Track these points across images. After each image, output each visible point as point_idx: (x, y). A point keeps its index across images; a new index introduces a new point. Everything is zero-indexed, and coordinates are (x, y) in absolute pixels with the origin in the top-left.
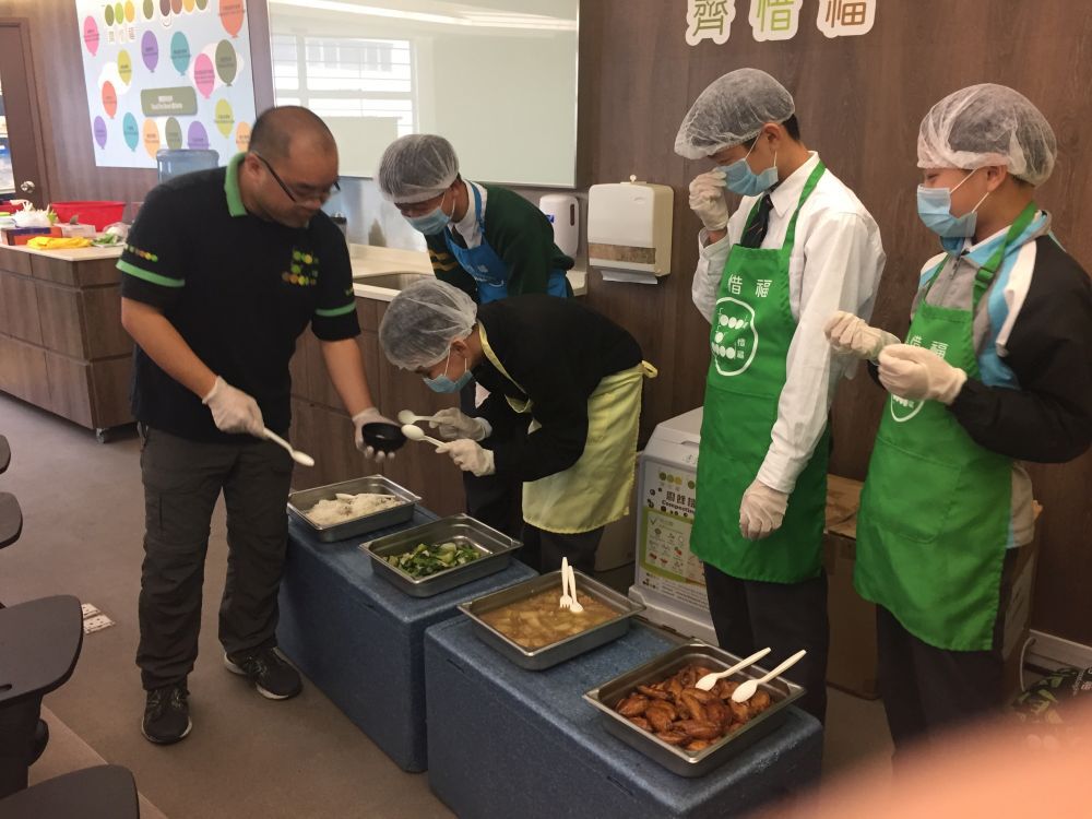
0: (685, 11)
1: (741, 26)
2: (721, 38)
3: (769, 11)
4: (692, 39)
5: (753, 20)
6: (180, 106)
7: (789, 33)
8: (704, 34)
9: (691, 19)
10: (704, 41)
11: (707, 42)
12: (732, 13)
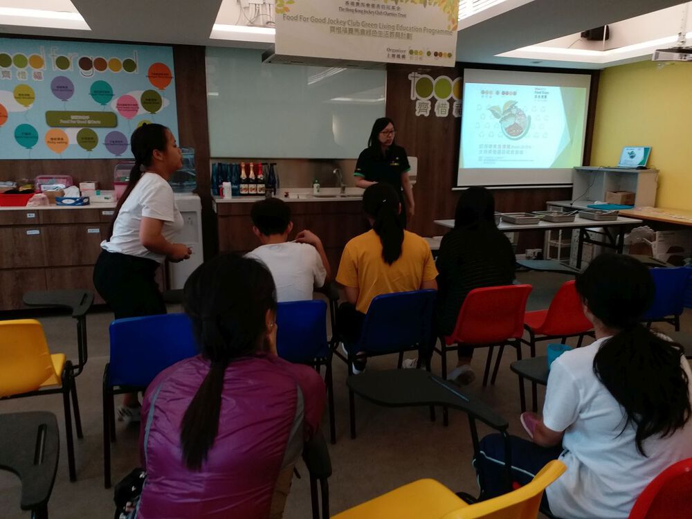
0: (415, 106)
1: (432, 112)
2: (427, 115)
3: (440, 109)
4: (418, 114)
5: (436, 110)
6: (99, 122)
7: (446, 115)
8: (421, 113)
9: (417, 108)
10: (421, 115)
11: (422, 116)
12: (429, 109)
